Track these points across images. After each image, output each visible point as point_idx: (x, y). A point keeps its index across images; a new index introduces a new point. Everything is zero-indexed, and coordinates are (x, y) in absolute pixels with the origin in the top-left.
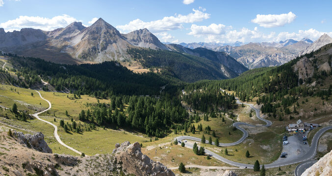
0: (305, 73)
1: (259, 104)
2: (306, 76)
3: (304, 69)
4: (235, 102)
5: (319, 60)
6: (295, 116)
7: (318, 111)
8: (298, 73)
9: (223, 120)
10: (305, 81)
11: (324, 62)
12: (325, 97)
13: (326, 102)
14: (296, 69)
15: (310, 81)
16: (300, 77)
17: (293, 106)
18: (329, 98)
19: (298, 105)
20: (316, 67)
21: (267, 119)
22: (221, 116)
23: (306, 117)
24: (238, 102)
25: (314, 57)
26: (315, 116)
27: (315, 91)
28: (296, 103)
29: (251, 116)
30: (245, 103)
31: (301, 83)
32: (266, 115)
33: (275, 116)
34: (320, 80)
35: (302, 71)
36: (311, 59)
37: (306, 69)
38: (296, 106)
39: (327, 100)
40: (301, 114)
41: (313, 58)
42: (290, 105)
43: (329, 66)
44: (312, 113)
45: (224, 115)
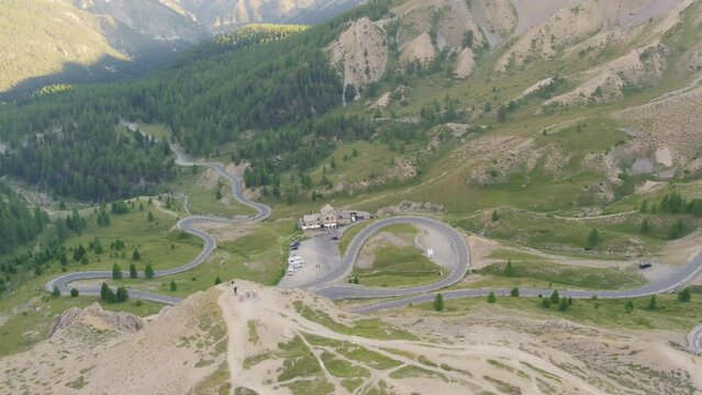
0: (362, 66)
1: (237, 164)
2: (365, 77)
3: (360, 54)
4: (172, 163)
5: (406, 27)
6: (325, 192)
7: (380, 180)
8: (342, 69)
9: (151, 218)
10: (361, 90)
11: (418, 33)
12: (398, 143)
13: (398, 160)
14: (337, 56)
15: (372, 92)
16: (349, 79)
17: (322, 167)
18: (407, 147)
19: (333, 166)
20: (393, 47)
21: (259, 200)
22: (141, 208)
23: (351, 193)
24: (182, 161)
25: (392, 16)
26: (371, 190)
27: (379, 124)
28: (329, 158)
29: (219, 196)
30: (200, 162)
31: (350, 97)
32: (258, 192)
33: (276, 193)
34: (401, 88)
35: (353, 64)
36: (381, 23)
37: (366, 54)
38: (328, 166)
39: (402, 151)
40: (339, 187)
41: (388, 20)
42: (313, 164)
43: (431, 46)
44: (365, 184)
45: (150, 202)
